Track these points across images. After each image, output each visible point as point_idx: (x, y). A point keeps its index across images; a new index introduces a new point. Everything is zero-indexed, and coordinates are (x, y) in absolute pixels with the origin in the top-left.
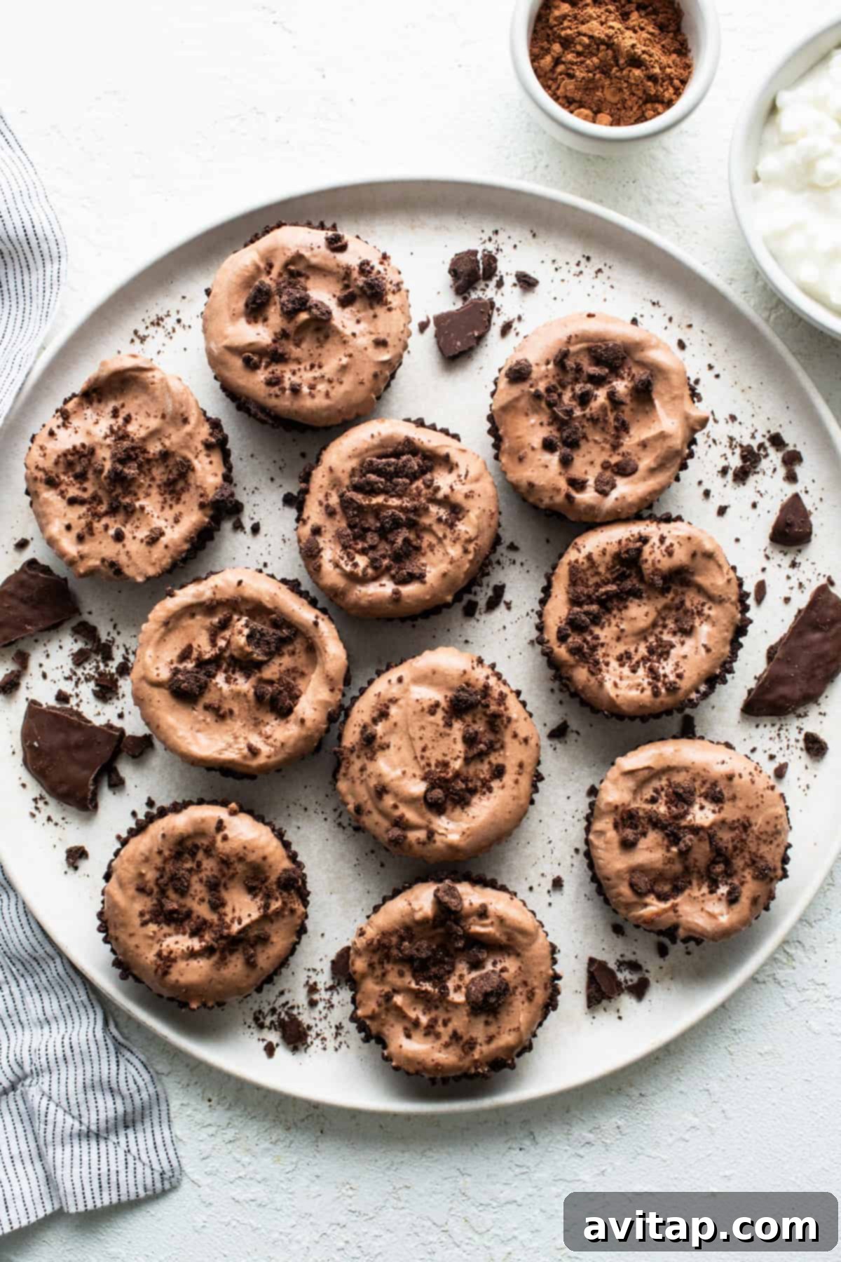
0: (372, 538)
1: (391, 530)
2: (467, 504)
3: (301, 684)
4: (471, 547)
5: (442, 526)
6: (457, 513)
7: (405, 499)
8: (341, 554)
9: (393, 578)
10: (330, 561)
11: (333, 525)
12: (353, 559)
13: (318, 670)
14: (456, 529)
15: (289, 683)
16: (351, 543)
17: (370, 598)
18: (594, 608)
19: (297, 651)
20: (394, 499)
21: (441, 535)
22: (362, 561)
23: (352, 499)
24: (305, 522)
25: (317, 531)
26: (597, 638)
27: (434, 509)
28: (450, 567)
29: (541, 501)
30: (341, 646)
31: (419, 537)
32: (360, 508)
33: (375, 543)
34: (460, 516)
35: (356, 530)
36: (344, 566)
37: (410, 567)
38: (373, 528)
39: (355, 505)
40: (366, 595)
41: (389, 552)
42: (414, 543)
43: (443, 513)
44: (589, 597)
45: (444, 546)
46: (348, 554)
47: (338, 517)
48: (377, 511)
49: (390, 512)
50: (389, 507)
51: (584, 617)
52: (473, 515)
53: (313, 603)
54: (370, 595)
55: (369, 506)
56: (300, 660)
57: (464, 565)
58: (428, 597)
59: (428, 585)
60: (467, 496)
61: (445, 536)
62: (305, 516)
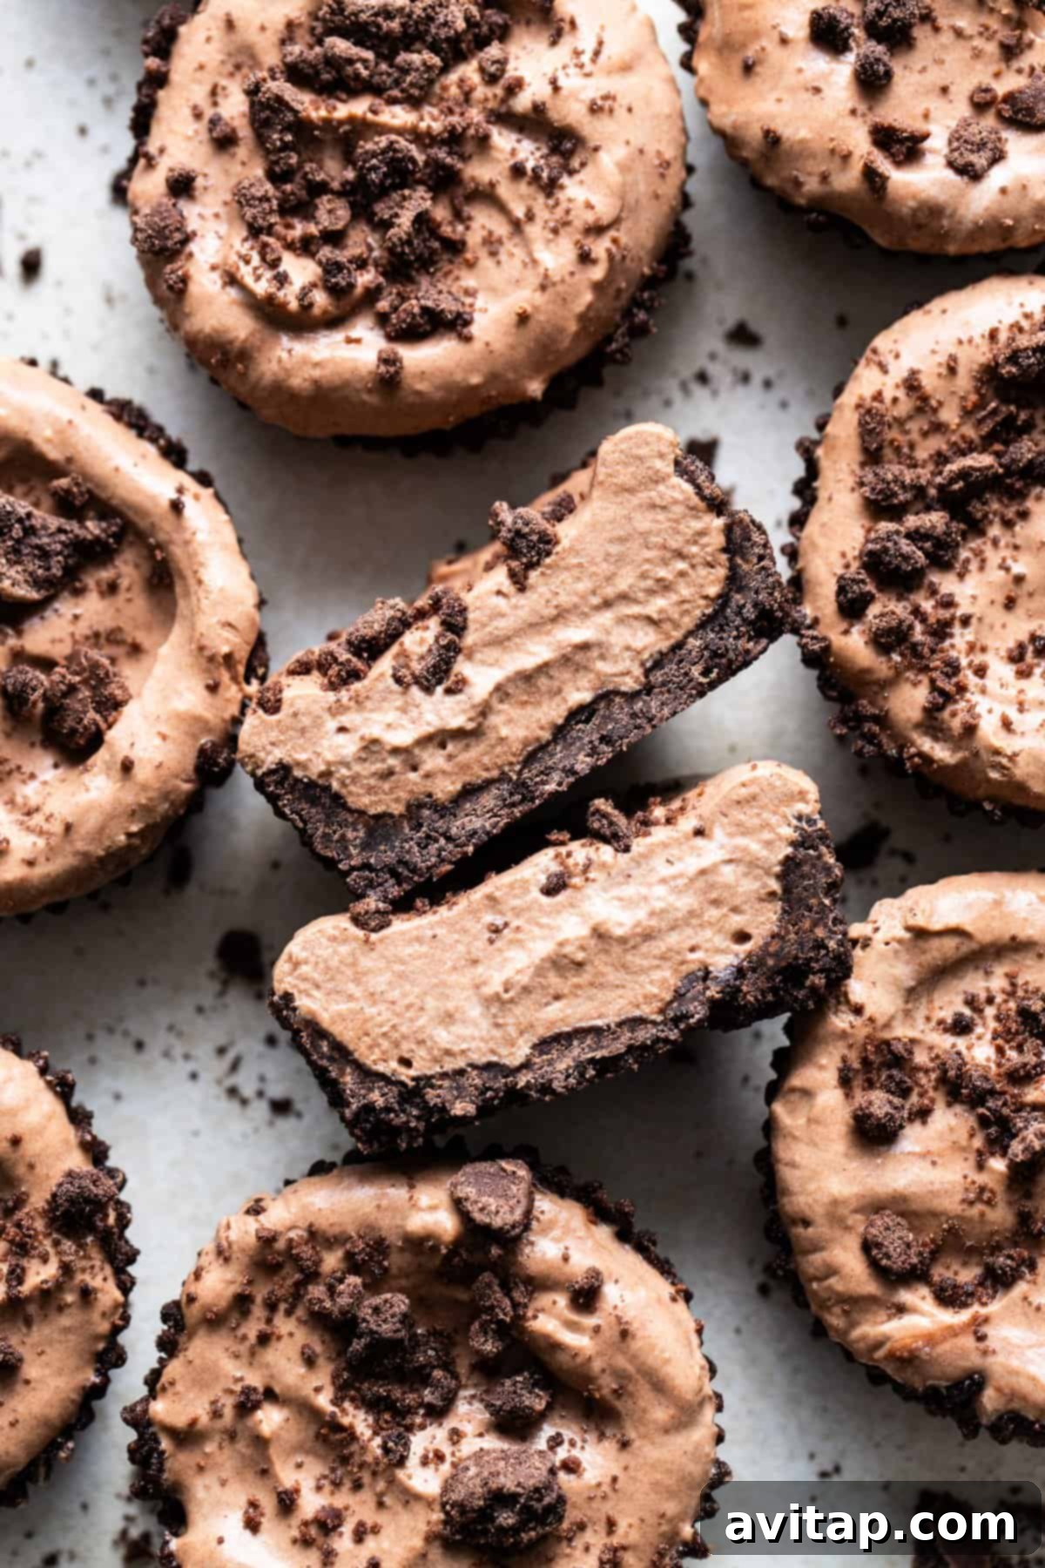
0: (331, 213)
1: (383, 192)
2: (592, 129)
3: (129, 673)
4: (600, 247)
5: (523, 187)
6: (567, 155)
7: (427, 109)
8: (245, 249)
9: (382, 320)
10: (214, 268)
11: (227, 172)
12: (274, 264)
13: (178, 633)
14: (561, 196)
15: (95, 665)
16: (274, 219)
17: (317, 373)
18: (936, 520)
19: (124, 583)
20: (397, 109)
21: (519, 212)
22: (301, 271)
23: (279, 99)
24: (151, 164)
25: (182, 186)
26: (948, 603)
27: (503, 140)
28: (539, 298)
29: (798, 184)
31: (458, 216)
32: (301, 127)
33: (340, 225)
34: (575, 163)
35: (288, 187)
36: (249, 280)
37: (431, 294)
38: (335, 185)
39: (290, 117)
40: (305, 361)
41: (376, 254)
42: (446, 230)
43: (529, 152)
44: (919, 491)
45: (526, 244)
46: (263, 249)
47: (242, 151)
48: (348, 137)
49: (383, 141)
50: (383, 129)
51: (906, 546)
52: (608, 160)
53: (175, 454)
54: (316, 365)
55: (327, 122)
56: (131, 609)
57: (577, 295)
58: (475, 380)
59: (477, 345)
60: (594, 109)
61: (530, 217)
62: (152, 147)
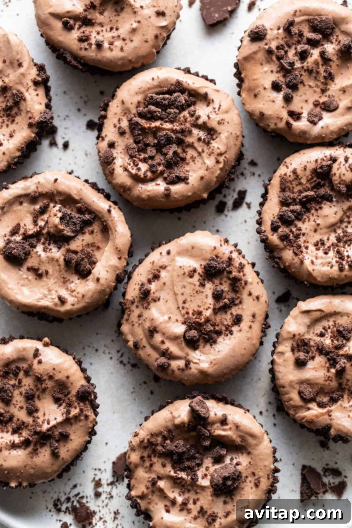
0: (151, 151)
1: (165, 146)
2: (219, 128)
3: (97, 254)
4: (222, 159)
5: (201, 143)
6: (212, 135)
7: (175, 124)
8: (129, 161)
9: (165, 179)
10: (121, 166)
11: (123, 141)
12: (137, 165)
13: (110, 244)
14: (211, 146)
15: (89, 253)
16: (136, 153)
17: (149, 193)
18: (298, 207)
19: (95, 231)
20: (167, 124)
21: (200, 150)
22: (144, 167)
23: (137, 123)
24: (103, 139)
25: (112, 145)
26: (300, 229)
27: (195, 131)
28: (206, 173)
29: (269, 126)
30: (127, 227)
31: (184, 151)
32: (143, 129)
33: (153, 155)
34: (214, 137)
35: (140, 145)
36: (130, 170)
37: (178, 172)
38: (152, 144)
39: (140, 127)
40: (145, 190)
41: (163, 162)
42: (181, 155)
43: (202, 134)
45: (202, 158)
46: (134, 162)
47: (127, 136)
48: (155, 132)
49: (164, 133)
50: (164, 129)
52: (223, 136)
53: (108, 197)
54: (149, 191)
55: (149, 128)
56: (97, 238)
57: (216, 171)
58: (190, 194)
59: (190, 185)
60: (219, 123)
61: (203, 151)
62: (103, 134)
